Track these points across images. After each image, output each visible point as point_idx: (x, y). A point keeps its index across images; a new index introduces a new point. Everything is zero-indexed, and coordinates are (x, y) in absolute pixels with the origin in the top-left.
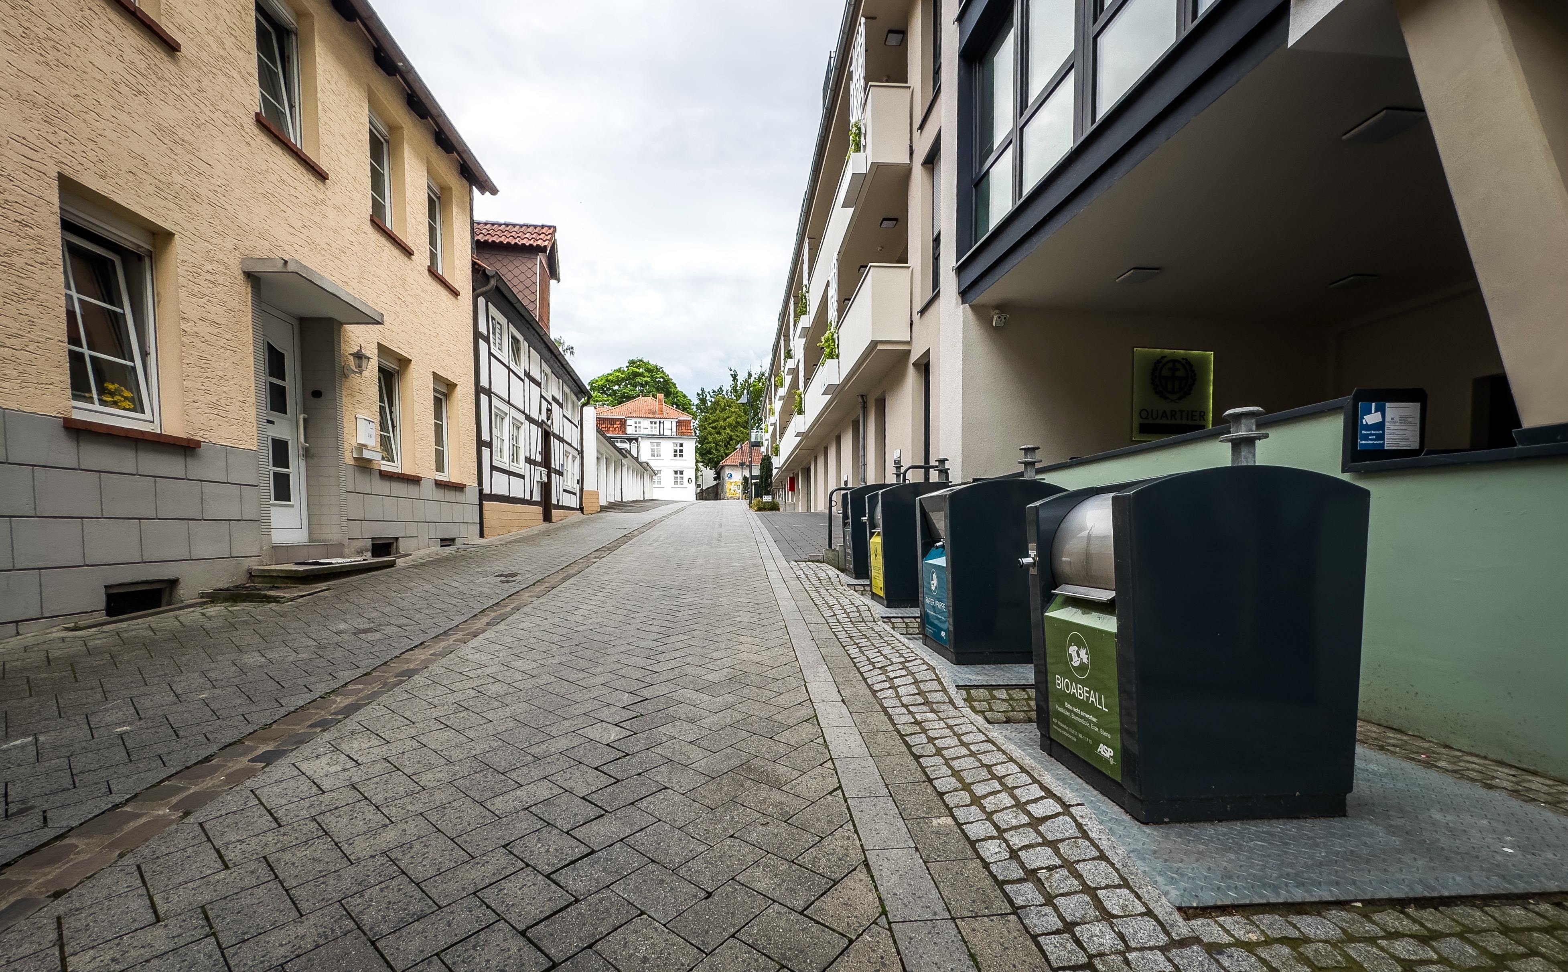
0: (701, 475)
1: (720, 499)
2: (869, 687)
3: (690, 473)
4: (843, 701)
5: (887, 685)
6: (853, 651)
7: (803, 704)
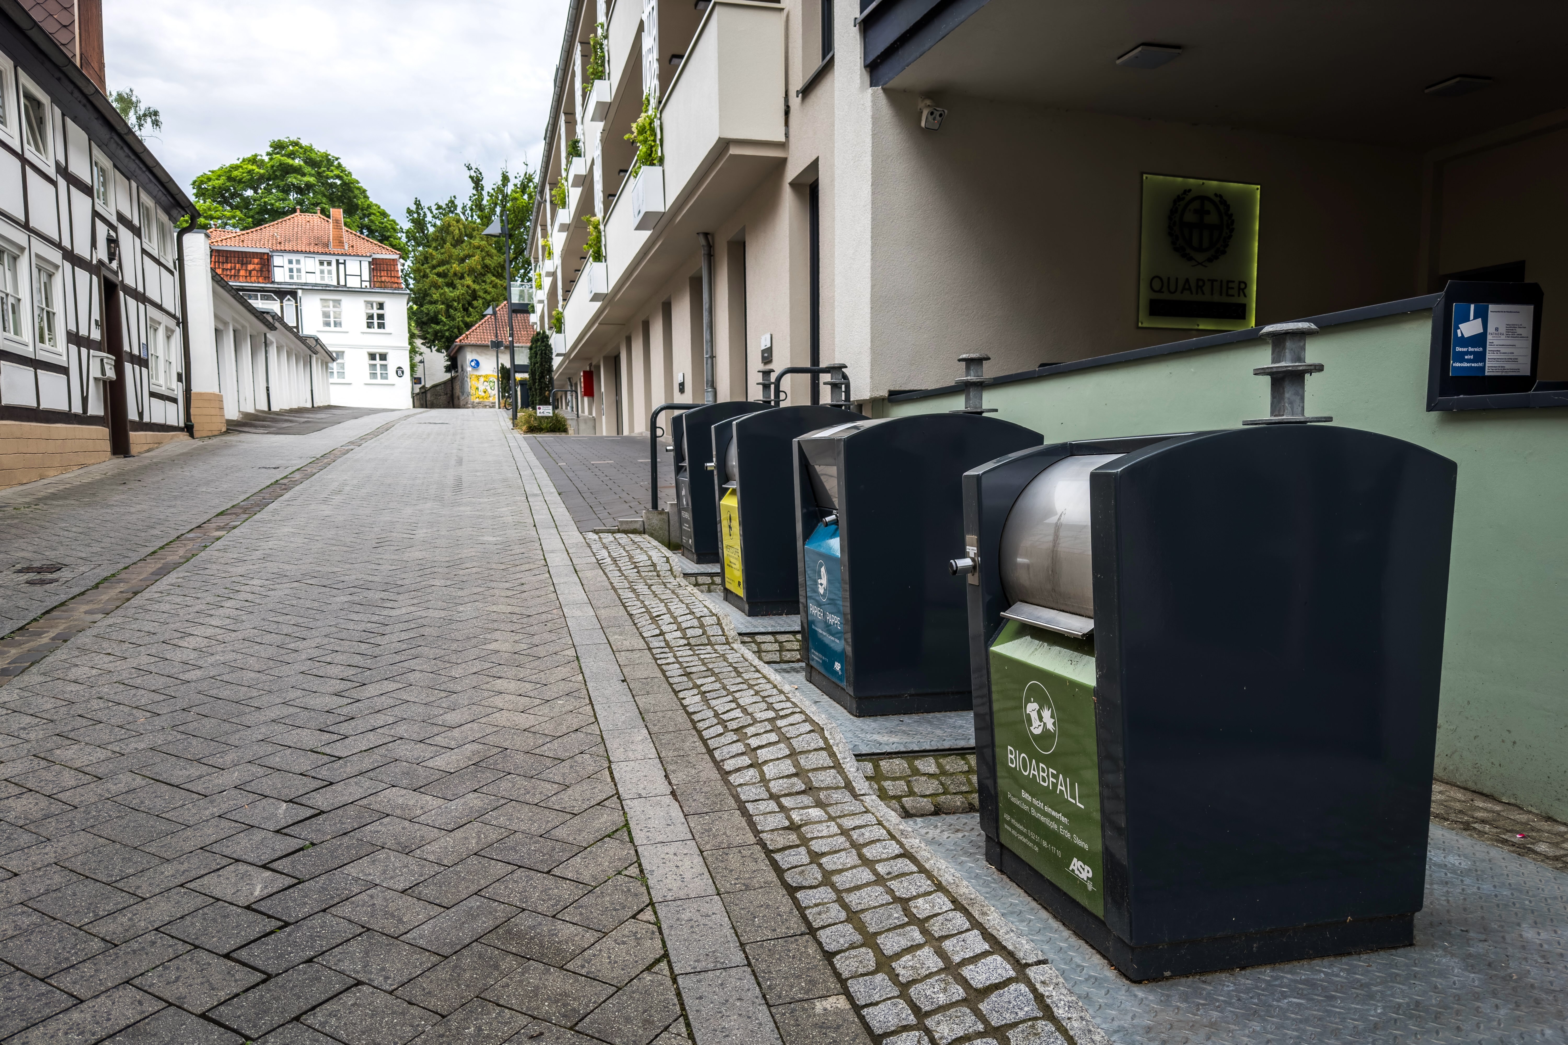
0: (422, 362)
1: (459, 407)
2: (718, 765)
3: (399, 358)
4: (673, 793)
5: (746, 760)
6: (692, 700)
7: (606, 803)
